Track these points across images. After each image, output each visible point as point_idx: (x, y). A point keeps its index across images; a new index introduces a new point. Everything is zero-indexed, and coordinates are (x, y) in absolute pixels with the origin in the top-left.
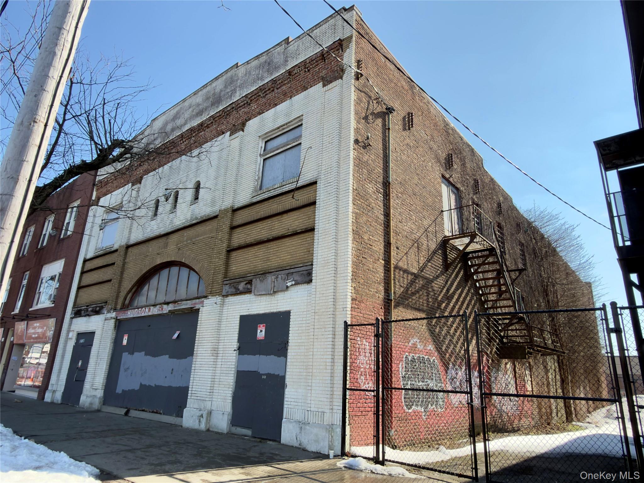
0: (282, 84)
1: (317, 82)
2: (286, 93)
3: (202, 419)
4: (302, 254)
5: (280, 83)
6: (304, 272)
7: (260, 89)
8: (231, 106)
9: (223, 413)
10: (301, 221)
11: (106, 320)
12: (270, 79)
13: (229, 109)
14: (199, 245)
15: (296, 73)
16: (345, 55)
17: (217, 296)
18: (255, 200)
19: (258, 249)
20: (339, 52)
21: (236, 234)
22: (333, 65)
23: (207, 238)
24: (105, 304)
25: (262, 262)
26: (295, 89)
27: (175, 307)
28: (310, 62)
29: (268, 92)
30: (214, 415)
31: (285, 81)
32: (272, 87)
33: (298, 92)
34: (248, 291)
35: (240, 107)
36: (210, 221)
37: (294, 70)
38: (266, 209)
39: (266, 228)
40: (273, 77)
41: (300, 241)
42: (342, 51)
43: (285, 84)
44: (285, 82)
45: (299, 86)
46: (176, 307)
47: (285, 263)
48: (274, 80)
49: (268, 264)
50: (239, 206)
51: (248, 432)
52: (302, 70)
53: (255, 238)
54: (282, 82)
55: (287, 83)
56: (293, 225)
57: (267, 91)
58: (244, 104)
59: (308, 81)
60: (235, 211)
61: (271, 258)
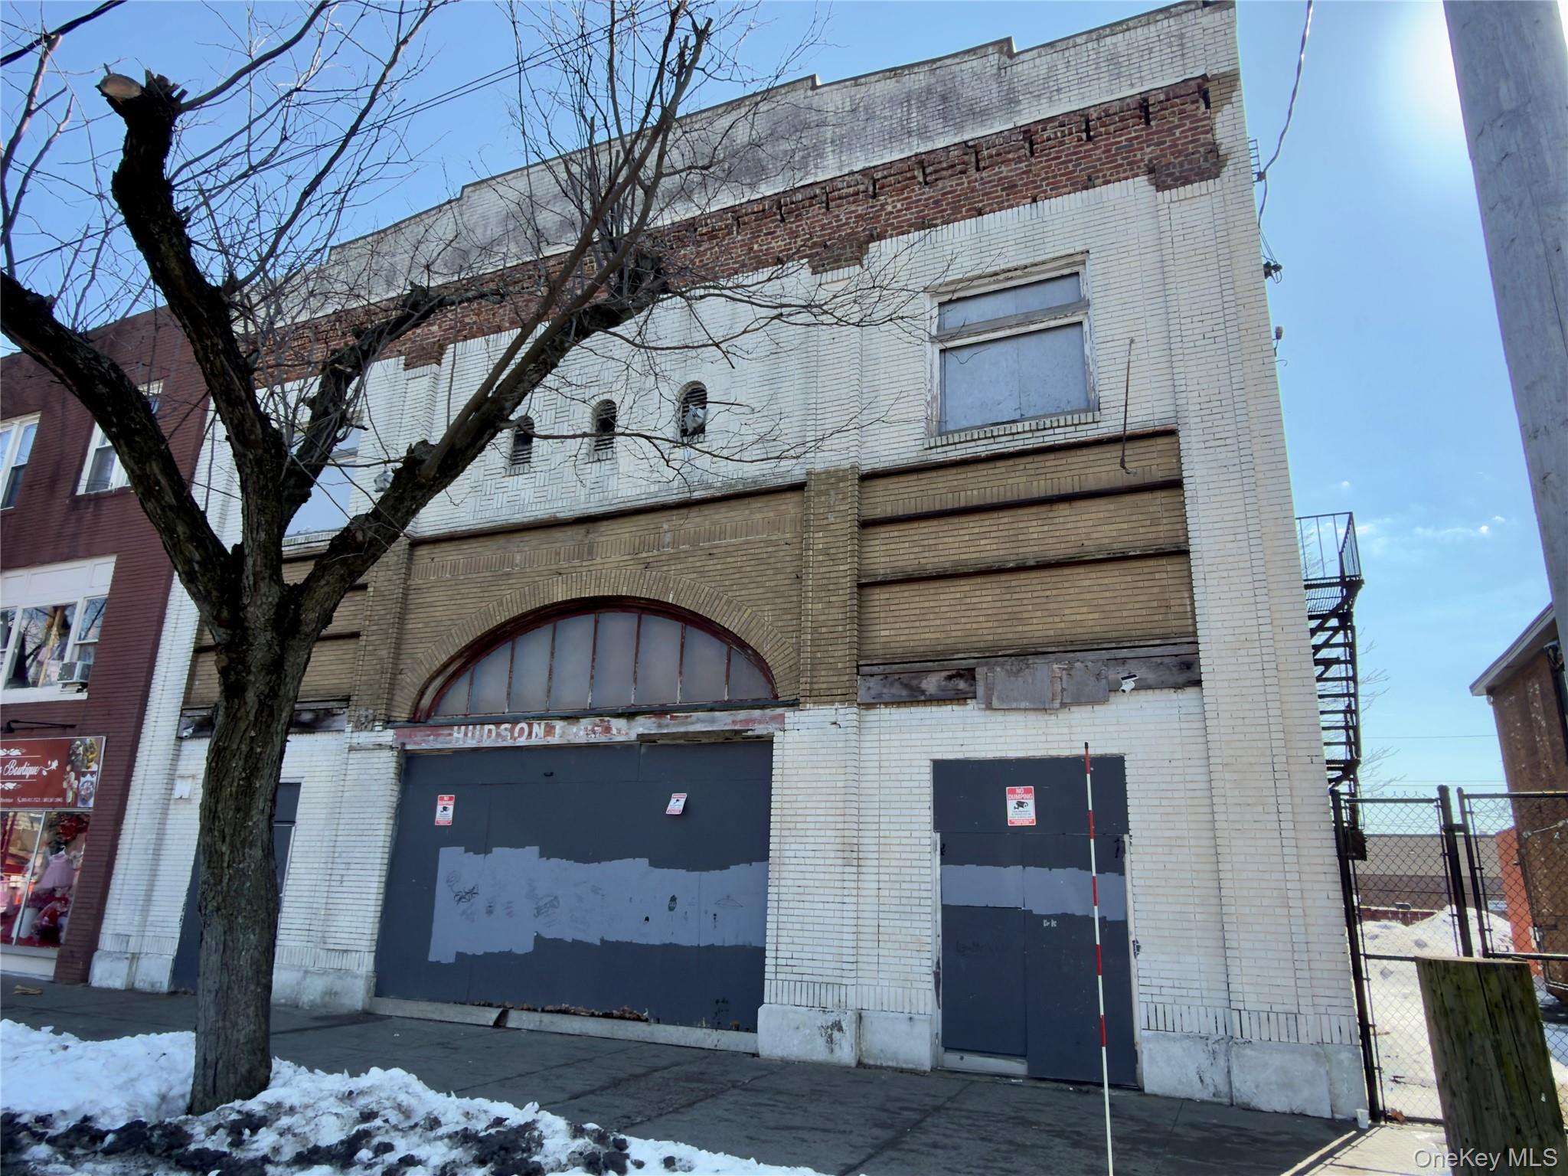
0: (999, 159)
1: (1128, 173)
2: (1016, 186)
3: (836, 1035)
4: (1144, 612)
5: (991, 156)
6: (1167, 660)
7: (920, 161)
8: (809, 192)
9: (911, 1018)
10: (1125, 526)
11: (351, 749)
12: (957, 140)
13: (799, 196)
14: (729, 560)
15: (1049, 139)
16: (1219, 118)
17: (837, 705)
18: (937, 456)
19: (972, 588)
20: (1198, 108)
21: (877, 542)
22: (1179, 139)
23: (762, 544)
24: (344, 704)
25: (995, 624)
26: (1047, 178)
27: (660, 726)
28: (1099, 118)
29: (945, 173)
30: (873, 1023)
31: (1009, 152)
32: (964, 163)
33: (1057, 190)
34: (960, 698)
35: (840, 198)
36: (765, 499)
37: (1044, 130)
38: (986, 484)
39: (993, 535)
40: (966, 137)
41: (1129, 579)
42: (1208, 106)
43: (1010, 160)
44: (1010, 156)
45: (1062, 175)
46: (667, 726)
47: (1080, 630)
48: (970, 144)
49: (1020, 628)
50: (876, 466)
51: (1016, 1067)
52: (1071, 134)
53: (956, 557)
54: (998, 154)
55: (1014, 159)
56: (1095, 536)
57: (943, 169)
58: (857, 193)
59: (1096, 166)
60: (868, 477)
61: (1025, 615)
